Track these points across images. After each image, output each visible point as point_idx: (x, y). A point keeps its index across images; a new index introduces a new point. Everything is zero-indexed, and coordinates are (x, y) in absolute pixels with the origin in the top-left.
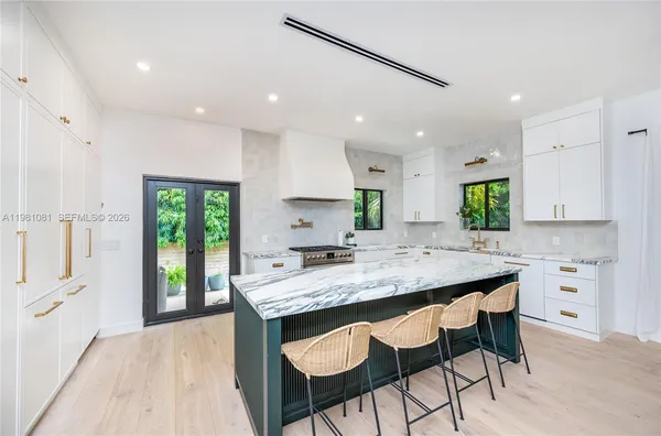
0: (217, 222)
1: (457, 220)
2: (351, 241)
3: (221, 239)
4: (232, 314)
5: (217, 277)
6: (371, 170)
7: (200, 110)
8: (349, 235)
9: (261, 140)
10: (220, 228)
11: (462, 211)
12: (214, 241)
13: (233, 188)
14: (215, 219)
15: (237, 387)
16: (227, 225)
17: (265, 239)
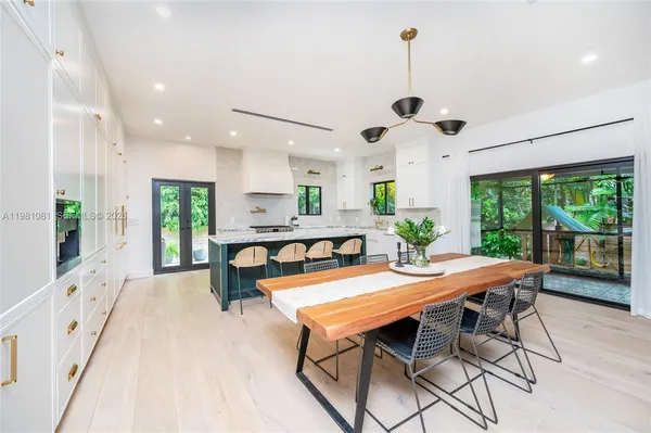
0: (199, 211)
1: (368, 208)
2: (295, 222)
3: (203, 224)
4: (209, 270)
5: (200, 251)
6: (310, 172)
7: (188, 138)
8: (294, 219)
9: (230, 154)
10: (202, 216)
11: (372, 202)
12: (197, 227)
13: (211, 186)
14: (198, 209)
15: (212, 291)
16: (207, 213)
17: (233, 220)
